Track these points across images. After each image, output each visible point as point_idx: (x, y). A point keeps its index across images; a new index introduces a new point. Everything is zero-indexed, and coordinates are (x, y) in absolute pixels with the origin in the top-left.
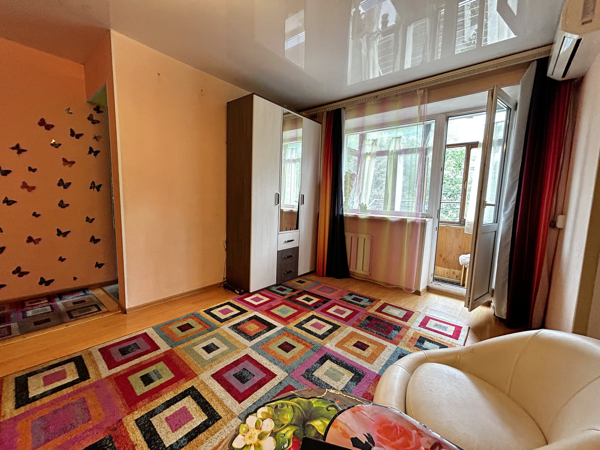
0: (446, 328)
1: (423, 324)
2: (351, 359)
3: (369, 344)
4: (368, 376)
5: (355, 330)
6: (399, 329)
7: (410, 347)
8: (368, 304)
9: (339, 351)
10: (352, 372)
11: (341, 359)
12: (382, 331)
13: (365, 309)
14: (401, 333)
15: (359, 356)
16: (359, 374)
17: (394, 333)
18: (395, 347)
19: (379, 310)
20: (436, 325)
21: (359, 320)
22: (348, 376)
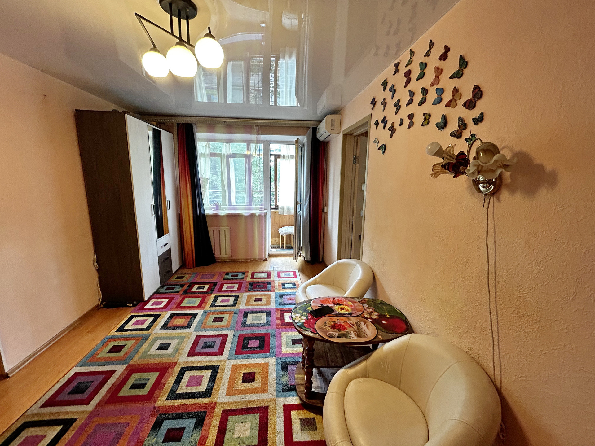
0: (289, 275)
1: (279, 276)
2: (259, 308)
3: (262, 297)
4: (272, 311)
5: (249, 293)
6: (270, 284)
7: (281, 290)
8: (243, 276)
9: (250, 307)
10: (264, 313)
11: (254, 310)
12: (263, 288)
13: (244, 280)
14: (272, 285)
15: (261, 305)
16: (268, 312)
17: (269, 286)
18: (274, 293)
19: (253, 277)
20: (285, 275)
21: (246, 288)
22: (264, 316)
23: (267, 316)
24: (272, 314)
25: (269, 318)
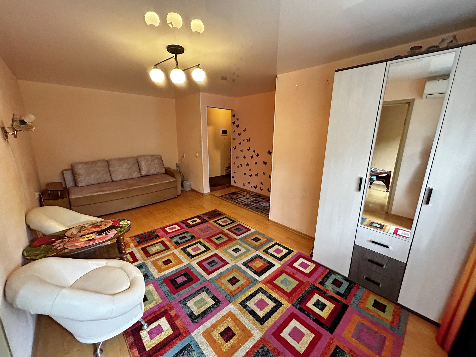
4: (192, 325)
10: (199, 316)
11: (214, 312)
15: (215, 327)
16: (195, 319)
22: (196, 311)
23: (192, 312)
24: (189, 320)
25: (187, 312)
